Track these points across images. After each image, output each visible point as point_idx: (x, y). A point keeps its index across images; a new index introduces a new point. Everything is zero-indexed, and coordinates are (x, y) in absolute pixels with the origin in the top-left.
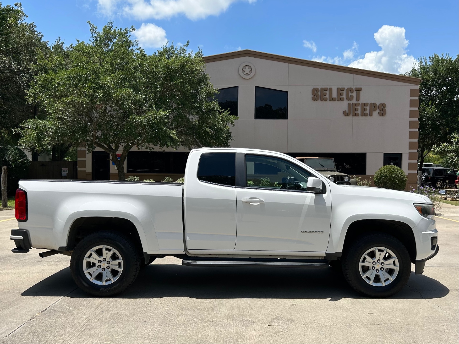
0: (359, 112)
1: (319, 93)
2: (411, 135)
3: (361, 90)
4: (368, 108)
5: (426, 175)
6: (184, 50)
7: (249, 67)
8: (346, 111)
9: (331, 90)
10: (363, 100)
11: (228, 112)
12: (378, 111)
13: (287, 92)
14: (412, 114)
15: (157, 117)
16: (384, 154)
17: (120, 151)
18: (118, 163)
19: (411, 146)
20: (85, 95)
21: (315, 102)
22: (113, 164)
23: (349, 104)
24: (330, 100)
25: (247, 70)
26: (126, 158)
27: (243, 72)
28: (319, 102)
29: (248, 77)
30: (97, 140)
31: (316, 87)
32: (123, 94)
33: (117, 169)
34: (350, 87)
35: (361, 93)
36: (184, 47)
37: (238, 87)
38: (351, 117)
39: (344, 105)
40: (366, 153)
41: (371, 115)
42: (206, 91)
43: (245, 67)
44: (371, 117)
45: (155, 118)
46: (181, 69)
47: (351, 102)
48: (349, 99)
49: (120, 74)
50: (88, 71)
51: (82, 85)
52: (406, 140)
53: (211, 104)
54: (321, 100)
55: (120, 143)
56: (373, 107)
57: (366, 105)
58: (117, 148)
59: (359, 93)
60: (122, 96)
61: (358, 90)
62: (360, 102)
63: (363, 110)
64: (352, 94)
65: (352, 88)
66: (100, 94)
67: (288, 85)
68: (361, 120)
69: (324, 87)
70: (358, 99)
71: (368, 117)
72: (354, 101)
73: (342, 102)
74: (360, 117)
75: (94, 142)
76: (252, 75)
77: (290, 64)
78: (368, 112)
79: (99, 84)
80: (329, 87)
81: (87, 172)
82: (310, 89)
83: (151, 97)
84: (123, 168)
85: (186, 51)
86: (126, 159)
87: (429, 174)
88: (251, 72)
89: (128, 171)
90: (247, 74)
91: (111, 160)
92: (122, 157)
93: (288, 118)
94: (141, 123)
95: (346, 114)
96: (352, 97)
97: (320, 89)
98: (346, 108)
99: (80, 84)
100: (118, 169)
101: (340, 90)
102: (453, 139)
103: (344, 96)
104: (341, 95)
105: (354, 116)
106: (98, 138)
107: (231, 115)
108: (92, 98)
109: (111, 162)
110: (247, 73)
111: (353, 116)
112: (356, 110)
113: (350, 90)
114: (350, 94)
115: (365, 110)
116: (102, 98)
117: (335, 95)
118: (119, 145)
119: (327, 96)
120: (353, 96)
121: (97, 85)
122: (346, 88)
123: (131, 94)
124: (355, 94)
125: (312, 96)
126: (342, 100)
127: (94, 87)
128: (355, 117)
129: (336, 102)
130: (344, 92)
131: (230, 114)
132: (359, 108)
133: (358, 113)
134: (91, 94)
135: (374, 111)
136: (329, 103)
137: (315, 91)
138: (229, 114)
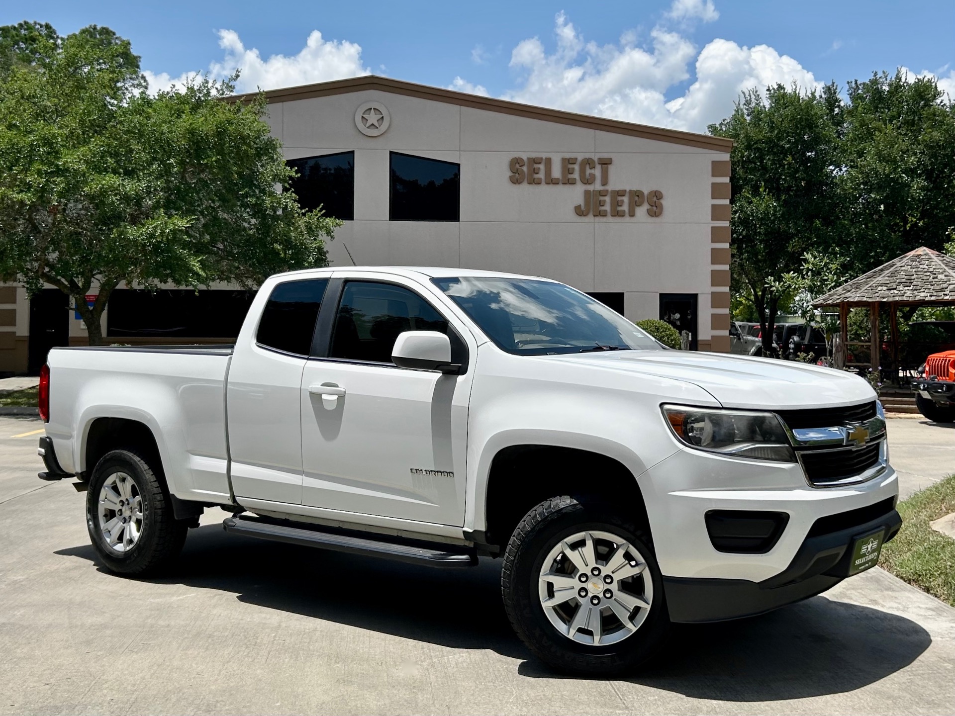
0: (607, 207)
1: (525, 169)
2: (716, 256)
3: (611, 164)
4: (626, 199)
5: (797, 341)
6: (231, 86)
7: (377, 112)
8: (580, 205)
9: (548, 161)
10: (614, 185)
11: (320, 211)
12: (645, 207)
13: (459, 165)
14: (716, 212)
15: (168, 231)
16: (661, 295)
17: (94, 290)
18: (90, 316)
19: (716, 277)
20: (29, 186)
21: (517, 186)
22: (77, 318)
23: (587, 193)
24: (547, 183)
25: (373, 118)
26: (107, 304)
27: (365, 121)
28: (525, 187)
29: (374, 132)
30: (47, 269)
31: (517, 155)
32: (103, 185)
33: (85, 327)
34: (587, 156)
35: (612, 169)
36: (229, 82)
37: (353, 152)
38: (590, 218)
39: (576, 194)
40: (623, 294)
41: (632, 215)
42: (272, 173)
43: (368, 112)
44: (633, 219)
45: (162, 233)
46: (218, 135)
47: (591, 188)
48: (586, 182)
49: (96, 144)
50: (36, 140)
51: (22, 165)
52: (706, 267)
53: (280, 198)
54: (529, 183)
55: (93, 276)
56: (637, 197)
57: (621, 193)
58: (87, 285)
59: (607, 168)
60: (101, 189)
61: (605, 163)
62: (610, 187)
63: (616, 204)
64: (592, 171)
65: (593, 158)
66: (59, 184)
67: (460, 151)
68: (611, 224)
69: (534, 155)
70: (605, 182)
71: (627, 219)
72: (597, 186)
73: (571, 187)
74: (609, 219)
75: (40, 273)
76: (384, 127)
77: (463, 108)
78: (625, 208)
79: (57, 165)
80: (544, 156)
81: (18, 334)
82: (506, 159)
83: (159, 186)
84: (99, 326)
85: (234, 88)
86: (106, 308)
87: (803, 339)
88: (380, 122)
89: (110, 333)
90: (373, 127)
91: (72, 309)
92: (98, 302)
93: (461, 219)
94: (135, 241)
95: (580, 212)
96: (593, 177)
97: (525, 158)
98: (580, 200)
99: (19, 165)
100: (88, 328)
101: (568, 163)
102: (804, 264)
103: (576, 175)
104: (571, 172)
105: (597, 216)
106: (48, 264)
107: (326, 217)
108: (43, 192)
109: (72, 314)
110: (373, 125)
111: (594, 216)
112: (602, 204)
113: (588, 163)
114: (588, 171)
115: (619, 204)
116: (62, 192)
117: (557, 173)
118: (92, 279)
119: (541, 175)
120: (594, 175)
121: (53, 167)
122: (580, 157)
123: (119, 185)
124: (597, 172)
125: (509, 174)
126: (572, 182)
127: (46, 171)
128: (598, 219)
129: (560, 187)
130: (577, 167)
131: (326, 215)
132: (608, 199)
133: (606, 211)
134: (41, 186)
135: (639, 206)
136: (544, 189)
137: (515, 164)
138: (322, 215)
